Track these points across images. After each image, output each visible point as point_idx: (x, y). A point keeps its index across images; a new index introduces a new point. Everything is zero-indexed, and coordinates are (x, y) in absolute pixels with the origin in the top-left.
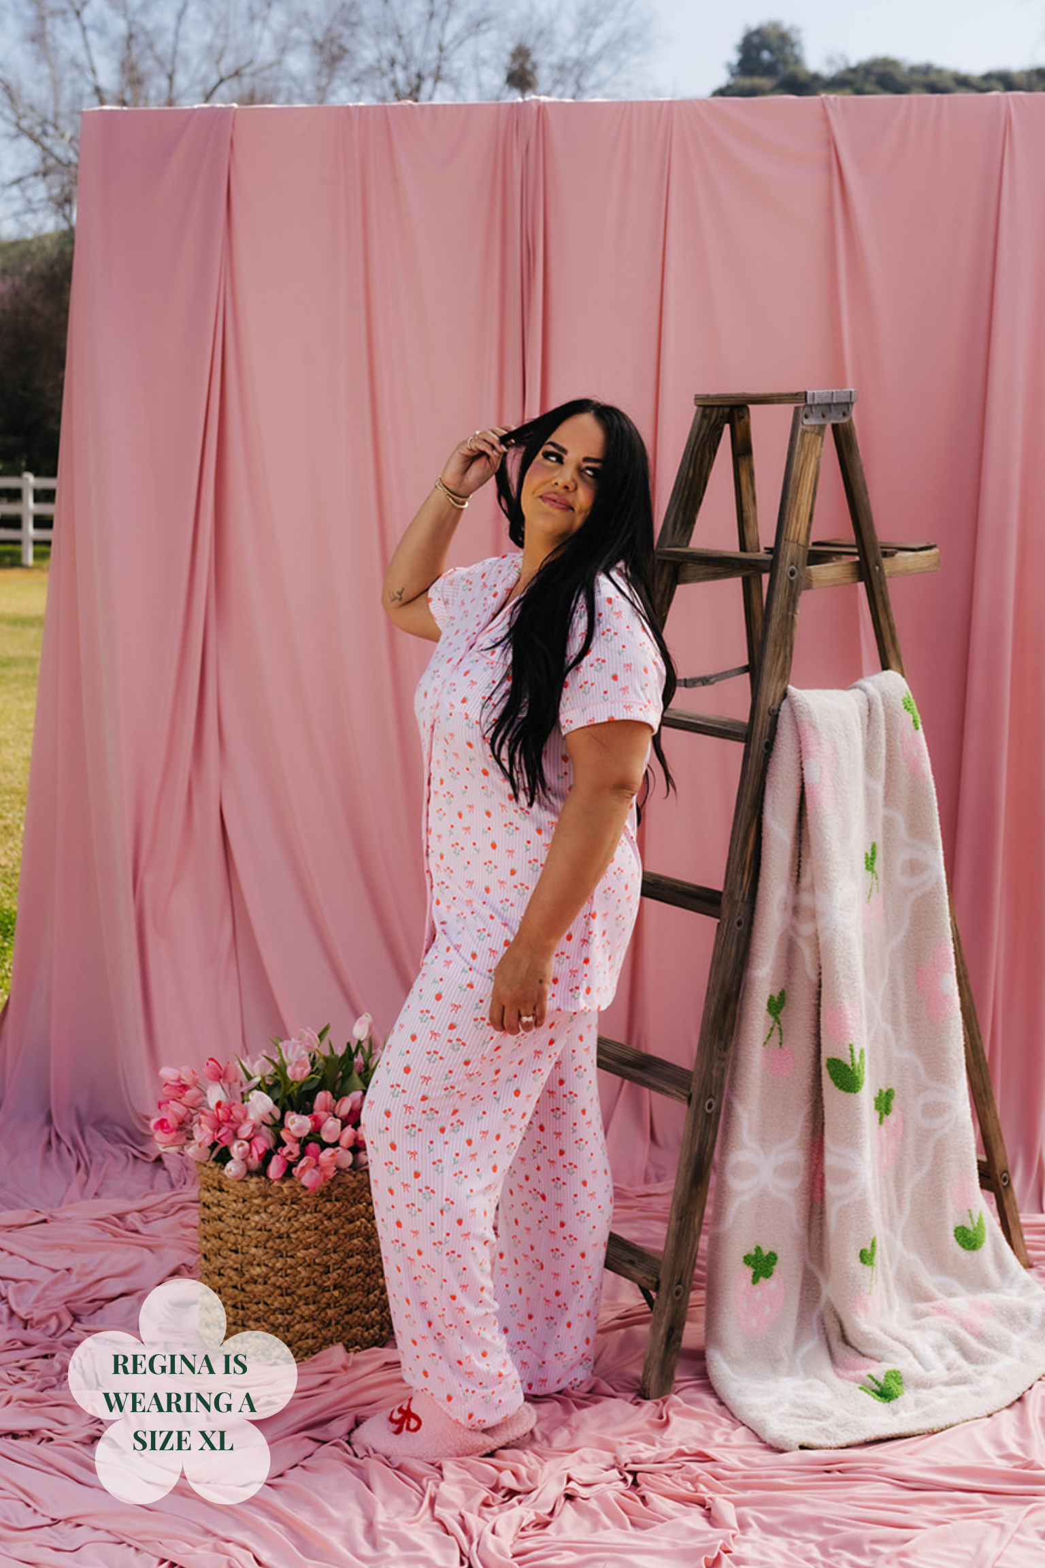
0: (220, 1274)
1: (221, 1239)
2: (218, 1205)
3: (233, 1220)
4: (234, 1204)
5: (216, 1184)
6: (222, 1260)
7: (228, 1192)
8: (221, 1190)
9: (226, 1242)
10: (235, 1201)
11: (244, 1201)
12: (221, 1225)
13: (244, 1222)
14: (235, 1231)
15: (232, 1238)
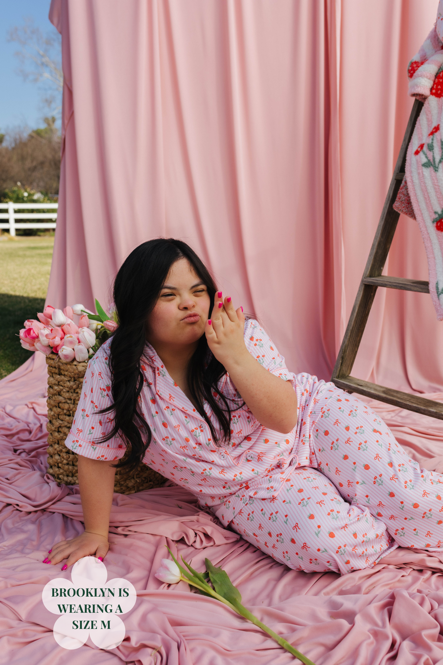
0: (59, 432)
1: (59, 407)
2: (58, 385)
3: (67, 394)
4: (68, 383)
5: (57, 371)
6: (61, 422)
7: (64, 375)
8: (60, 374)
9: (63, 409)
10: (69, 381)
11: (75, 381)
12: (61, 398)
13: (75, 395)
14: (69, 402)
15: (66, 406)
